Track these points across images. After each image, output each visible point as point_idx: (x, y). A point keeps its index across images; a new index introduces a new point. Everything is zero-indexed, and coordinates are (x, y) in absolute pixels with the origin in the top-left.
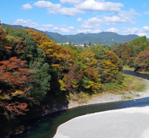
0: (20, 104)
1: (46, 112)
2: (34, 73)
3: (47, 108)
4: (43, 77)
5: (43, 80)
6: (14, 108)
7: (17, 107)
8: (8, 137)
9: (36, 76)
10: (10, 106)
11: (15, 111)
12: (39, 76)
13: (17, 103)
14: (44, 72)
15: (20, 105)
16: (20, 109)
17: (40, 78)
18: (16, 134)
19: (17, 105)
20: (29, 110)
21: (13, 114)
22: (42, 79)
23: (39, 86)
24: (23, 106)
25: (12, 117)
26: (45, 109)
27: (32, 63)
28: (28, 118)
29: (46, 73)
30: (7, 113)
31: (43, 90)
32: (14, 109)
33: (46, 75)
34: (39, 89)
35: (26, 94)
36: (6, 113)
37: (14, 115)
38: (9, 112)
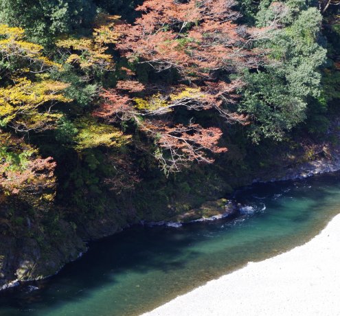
0: (203, 130)
1: (315, 168)
2: (268, 41)
3: (322, 155)
4: (301, 53)
5: (299, 63)
6: (181, 141)
7: (191, 138)
8: (177, 226)
9: (273, 50)
10: (172, 134)
11: (184, 150)
12: (284, 50)
13: (194, 126)
14: (304, 36)
15: (200, 133)
16: (198, 145)
17: (288, 56)
18: (201, 220)
19: (191, 133)
20: (225, 149)
21: (176, 157)
22: (295, 60)
23: (283, 80)
24: (209, 138)
25: (172, 167)
26: (315, 158)
27: (267, 7)
28: (255, 181)
29: (309, 40)
30: (161, 155)
31: (295, 96)
32: (181, 143)
33: (310, 49)
34: (282, 92)
35: (221, 102)
36: (159, 155)
37: (179, 162)
38: (167, 153)
